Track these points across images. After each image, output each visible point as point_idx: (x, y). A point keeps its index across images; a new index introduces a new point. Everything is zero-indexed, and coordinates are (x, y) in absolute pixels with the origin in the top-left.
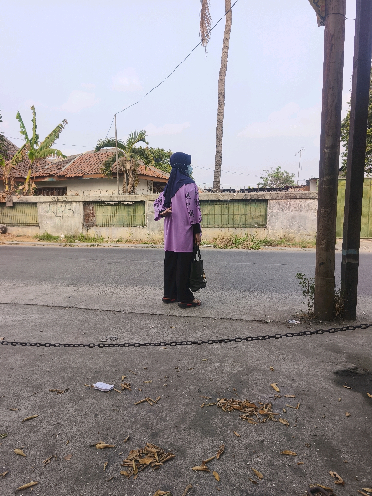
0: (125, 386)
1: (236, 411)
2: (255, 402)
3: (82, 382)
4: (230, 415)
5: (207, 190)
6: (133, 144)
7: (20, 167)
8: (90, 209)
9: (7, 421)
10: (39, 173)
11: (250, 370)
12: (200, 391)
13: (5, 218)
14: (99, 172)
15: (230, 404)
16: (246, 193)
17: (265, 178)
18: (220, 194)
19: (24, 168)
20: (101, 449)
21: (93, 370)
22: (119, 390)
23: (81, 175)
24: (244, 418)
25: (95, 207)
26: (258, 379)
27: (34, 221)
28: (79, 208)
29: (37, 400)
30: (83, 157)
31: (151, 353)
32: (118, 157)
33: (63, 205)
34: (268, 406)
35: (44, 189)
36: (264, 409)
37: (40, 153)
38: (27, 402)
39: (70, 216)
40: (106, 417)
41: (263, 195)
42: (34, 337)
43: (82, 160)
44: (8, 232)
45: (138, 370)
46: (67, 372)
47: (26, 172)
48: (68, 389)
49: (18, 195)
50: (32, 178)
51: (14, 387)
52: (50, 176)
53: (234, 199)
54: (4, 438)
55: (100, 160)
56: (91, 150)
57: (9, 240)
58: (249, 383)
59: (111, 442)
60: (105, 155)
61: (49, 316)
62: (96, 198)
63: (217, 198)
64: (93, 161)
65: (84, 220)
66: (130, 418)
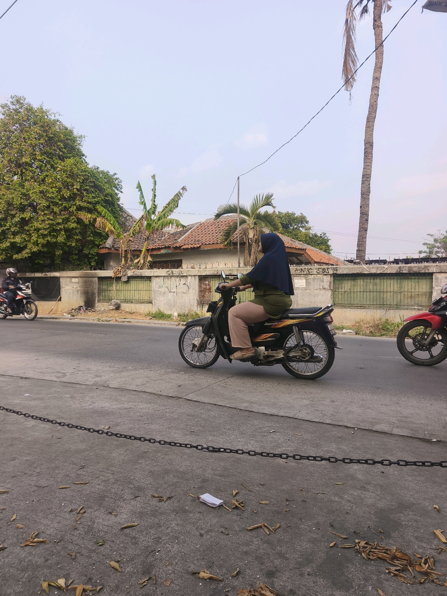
0: (237, 504)
1: (381, 561)
2: (409, 552)
3: (187, 490)
4: (373, 565)
5: (348, 261)
6: (257, 209)
7: (137, 239)
8: (206, 284)
9: (105, 525)
10: (155, 245)
11: (403, 506)
12: (332, 526)
13: (119, 293)
14: (218, 242)
15: (373, 550)
16: (401, 265)
17: (429, 245)
18: (365, 266)
19: (140, 240)
20: (205, 579)
21: (201, 477)
22: (229, 507)
23: (198, 246)
24: (392, 573)
25: (211, 282)
26: (416, 521)
27: (147, 297)
28: (194, 283)
29: (137, 504)
30: (201, 226)
31: (270, 465)
32: (240, 225)
33: (178, 279)
34: (428, 560)
35: (159, 262)
36: (423, 565)
37: (157, 224)
38: (127, 506)
39: (185, 292)
40: (212, 539)
41: (426, 267)
42: (140, 430)
43: (200, 230)
44: (121, 308)
45: (254, 485)
46: (171, 476)
47: (142, 244)
48: (171, 497)
49: (133, 269)
50: (148, 250)
51: (116, 486)
52: (165, 248)
53: (385, 272)
54: (101, 545)
55: (219, 229)
56: (210, 218)
57: (121, 317)
58: (402, 525)
59: (218, 574)
60: (225, 223)
61: (156, 406)
62: (213, 271)
63: (361, 271)
64: (212, 229)
65: (199, 296)
66: (241, 547)
